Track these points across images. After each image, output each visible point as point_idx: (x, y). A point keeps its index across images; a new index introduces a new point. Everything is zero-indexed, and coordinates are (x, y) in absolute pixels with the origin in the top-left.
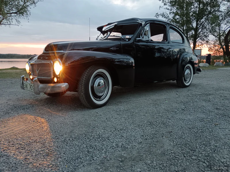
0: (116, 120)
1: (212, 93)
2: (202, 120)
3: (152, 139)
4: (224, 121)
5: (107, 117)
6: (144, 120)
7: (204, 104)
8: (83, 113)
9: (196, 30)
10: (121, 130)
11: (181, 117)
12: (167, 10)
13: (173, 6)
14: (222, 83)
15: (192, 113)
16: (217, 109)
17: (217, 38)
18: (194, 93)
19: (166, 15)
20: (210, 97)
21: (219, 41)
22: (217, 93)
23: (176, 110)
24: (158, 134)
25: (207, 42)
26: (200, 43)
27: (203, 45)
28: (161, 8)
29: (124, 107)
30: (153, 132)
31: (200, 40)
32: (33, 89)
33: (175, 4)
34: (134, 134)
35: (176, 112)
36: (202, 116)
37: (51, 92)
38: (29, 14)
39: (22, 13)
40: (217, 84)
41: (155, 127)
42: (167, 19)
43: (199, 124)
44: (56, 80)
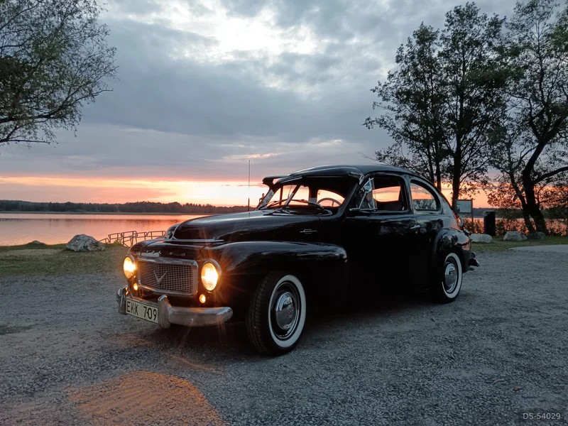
0: (327, 381)
1: (504, 317)
2: (489, 380)
3: (405, 419)
4: (530, 382)
5: (309, 376)
6: (382, 382)
7: (490, 343)
8: (257, 366)
9: (458, 155)
10: (344, 402)
11: (450, 374)
12: (390, 111)
13: (403, 102)
14: (524, 289)
15: (469, 364)
16: (516, 355)
17: (505, 174)
18: (467, 317)
19: (389, 122)
20: (502, 326)
21: (510, 181)
22: (515, 316)
23: (438, 359)
24: (413, 411)
25: (485, 182)
26: (468, 184)
27: (476, 191)
28: (376, 107)
29: (334, 352)
30: (403, 406)
31: (468, 177)
32: (155, 316)
33: (407, 99)
34: (369, 410)
35: (437, 363)
36: (489, 371)
37: (196, 324)
38: (77, 119)
39: (62, 117)
40: (513, 293)
41: (405, 395)
42: (392, 131)
43: (485, 389)
44: (203, 299)
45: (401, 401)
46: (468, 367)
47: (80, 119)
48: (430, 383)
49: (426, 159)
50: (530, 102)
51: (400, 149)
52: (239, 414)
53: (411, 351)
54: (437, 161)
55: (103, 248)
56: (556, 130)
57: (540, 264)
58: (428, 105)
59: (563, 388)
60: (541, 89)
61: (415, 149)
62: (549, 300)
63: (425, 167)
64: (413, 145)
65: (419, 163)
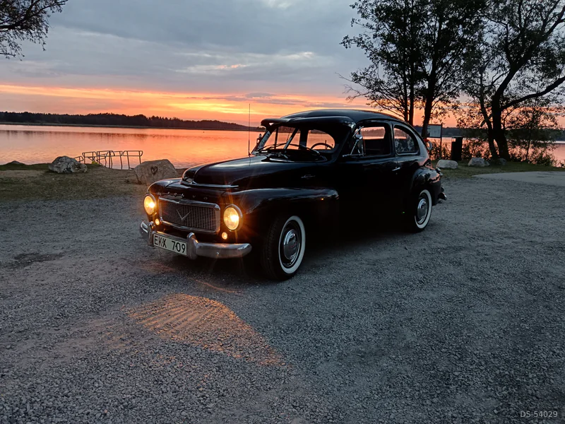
0: (327, 301)
1: (463, 245)
2: (450, 300)
3: (389, 328)
4: (480, 301)
6: (369, 301)
7: (452, 269)
9: (432, 79)
10: (342, 317)
11: (421, 295)
12: (368, 29)
13: (382, 20)
14: (482, 219)
16: (471, 279)
17: (476, 98)
18: (434, 246)
19: (366, 41)
20: (462, 254)
21: (479, 105)
22: (473, 244)
23: (412, 283)
24: (394, 323)
25: (455, 107)
26: (439, 108)
27: (447, 115)
28: (354, 24)
29: (329, 277)
30: (387, 320)
31: (440, 102)
32: (184, 249)
33: (387, 17)
34: (362, 322)
35: (411, 286)
36: (450, 292)
37: (221, 257)
38: (44, 31)
39: (27, 28)
40: (473, 223)
41: (387, 311)
42: (370, 52)
43: (446, 306)
44: (225, 236)
45: (385, 316)
46: (435, 289)
47: (47, 30)
48: (406, 302)
49: (400, 81)
50: (507, 27)
51: (376, 71)
52: (266, 327)
53: (390, 276)
54: (412, 84)
55: (86, 170)
56: (528, 56)
57: (498, 193)
58: (407, 25)
59: (503, 305)
60: (519, 12)
61: (391, 71)
62: (502, 230)
63: (399, 90)
64: (388, 68)
65: (394, 86)
